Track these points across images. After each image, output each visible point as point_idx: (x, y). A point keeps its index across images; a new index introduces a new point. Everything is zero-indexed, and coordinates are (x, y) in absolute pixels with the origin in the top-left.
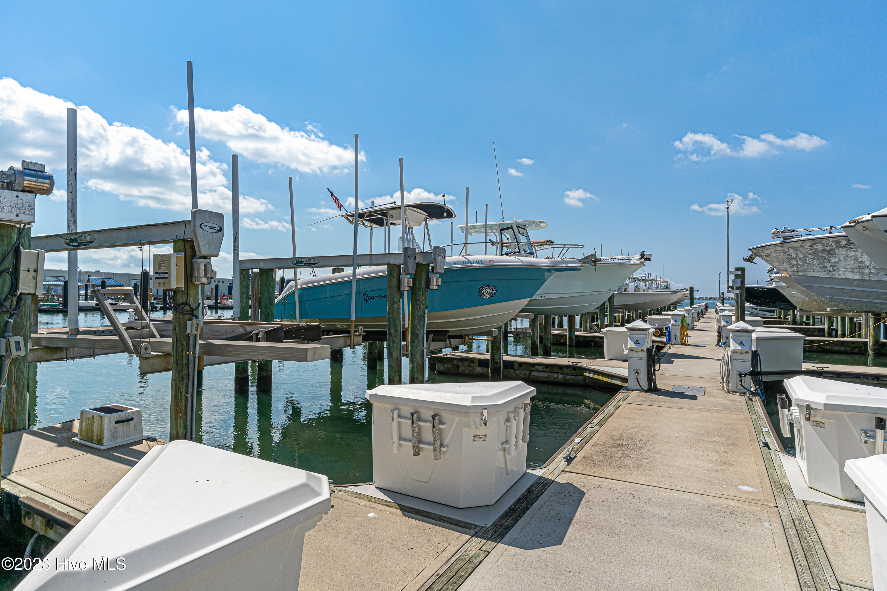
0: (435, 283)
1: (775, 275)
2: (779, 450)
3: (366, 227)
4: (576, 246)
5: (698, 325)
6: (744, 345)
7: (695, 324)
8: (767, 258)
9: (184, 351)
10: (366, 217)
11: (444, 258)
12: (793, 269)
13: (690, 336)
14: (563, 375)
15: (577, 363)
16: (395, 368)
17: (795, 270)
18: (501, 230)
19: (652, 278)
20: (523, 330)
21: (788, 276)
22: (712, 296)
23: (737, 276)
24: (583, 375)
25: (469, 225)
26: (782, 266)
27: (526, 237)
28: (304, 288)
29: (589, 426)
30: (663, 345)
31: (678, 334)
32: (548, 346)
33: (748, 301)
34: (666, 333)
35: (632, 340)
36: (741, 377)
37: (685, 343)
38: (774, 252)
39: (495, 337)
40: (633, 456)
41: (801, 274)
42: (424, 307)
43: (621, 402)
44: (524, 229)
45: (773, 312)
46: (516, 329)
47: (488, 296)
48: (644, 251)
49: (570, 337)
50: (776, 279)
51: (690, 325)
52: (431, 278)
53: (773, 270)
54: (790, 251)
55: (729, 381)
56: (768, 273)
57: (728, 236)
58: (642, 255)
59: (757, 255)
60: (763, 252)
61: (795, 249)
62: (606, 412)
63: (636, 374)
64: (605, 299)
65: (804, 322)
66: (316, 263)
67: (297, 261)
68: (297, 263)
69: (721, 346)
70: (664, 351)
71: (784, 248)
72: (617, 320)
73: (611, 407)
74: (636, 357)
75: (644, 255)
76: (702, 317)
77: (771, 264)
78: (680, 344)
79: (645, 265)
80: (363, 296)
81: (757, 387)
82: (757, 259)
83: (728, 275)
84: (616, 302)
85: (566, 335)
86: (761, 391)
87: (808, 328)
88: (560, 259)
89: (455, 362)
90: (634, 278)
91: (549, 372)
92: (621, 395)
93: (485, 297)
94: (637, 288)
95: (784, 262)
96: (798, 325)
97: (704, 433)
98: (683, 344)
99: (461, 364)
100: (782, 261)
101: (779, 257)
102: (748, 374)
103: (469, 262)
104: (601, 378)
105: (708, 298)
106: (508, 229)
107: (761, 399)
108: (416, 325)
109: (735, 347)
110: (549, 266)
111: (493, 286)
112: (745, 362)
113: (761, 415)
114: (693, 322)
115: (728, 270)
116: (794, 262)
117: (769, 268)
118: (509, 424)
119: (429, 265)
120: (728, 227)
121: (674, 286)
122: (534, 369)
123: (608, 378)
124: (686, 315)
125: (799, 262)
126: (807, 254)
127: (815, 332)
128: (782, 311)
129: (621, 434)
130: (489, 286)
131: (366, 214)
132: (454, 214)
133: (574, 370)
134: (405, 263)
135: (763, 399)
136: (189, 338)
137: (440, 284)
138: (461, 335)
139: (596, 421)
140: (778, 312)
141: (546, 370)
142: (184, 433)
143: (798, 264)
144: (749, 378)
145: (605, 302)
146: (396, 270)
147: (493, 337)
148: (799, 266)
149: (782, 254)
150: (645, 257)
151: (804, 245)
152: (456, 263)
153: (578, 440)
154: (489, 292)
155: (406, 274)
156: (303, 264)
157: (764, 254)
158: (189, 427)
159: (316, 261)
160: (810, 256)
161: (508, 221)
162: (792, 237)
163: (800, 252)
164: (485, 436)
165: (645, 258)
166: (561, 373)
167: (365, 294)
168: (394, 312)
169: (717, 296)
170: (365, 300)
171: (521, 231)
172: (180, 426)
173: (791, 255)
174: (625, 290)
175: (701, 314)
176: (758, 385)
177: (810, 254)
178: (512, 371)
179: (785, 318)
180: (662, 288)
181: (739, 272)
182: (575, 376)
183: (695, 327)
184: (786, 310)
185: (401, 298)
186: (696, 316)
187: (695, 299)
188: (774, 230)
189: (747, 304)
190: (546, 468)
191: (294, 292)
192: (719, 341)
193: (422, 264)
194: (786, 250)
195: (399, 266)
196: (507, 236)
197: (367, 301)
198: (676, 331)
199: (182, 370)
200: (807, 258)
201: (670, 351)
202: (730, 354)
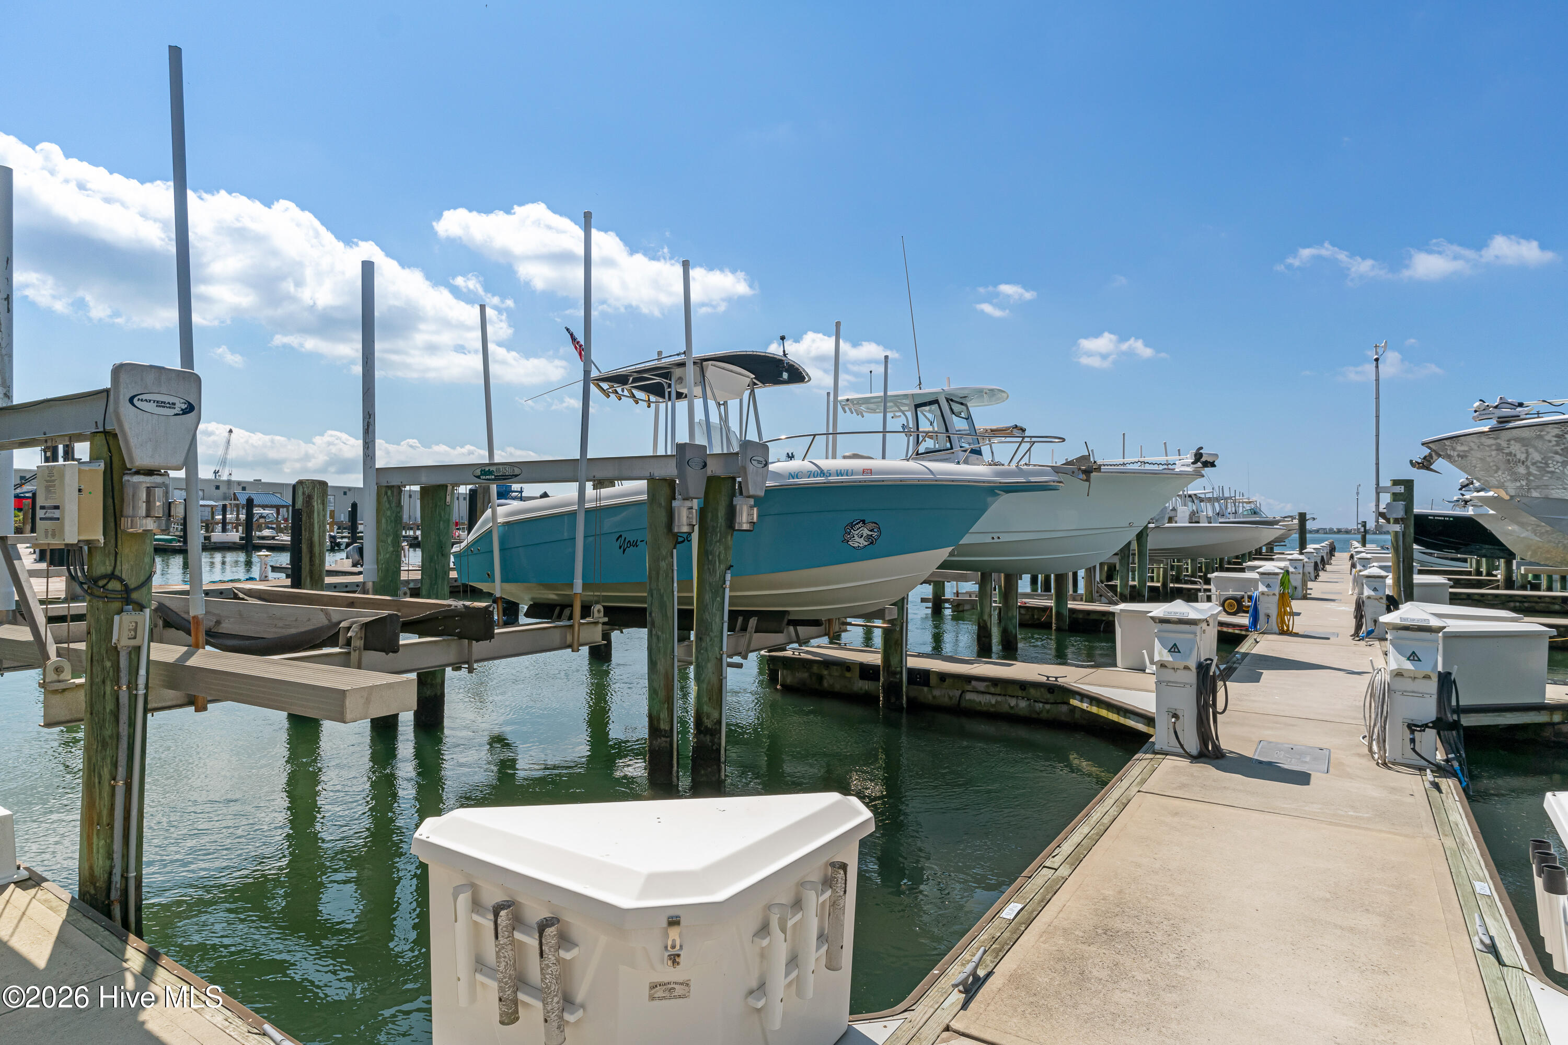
0: (745, 519)
1: (1475, 494)
2: (1526, 968)
3: (637, 403)
4: (1047, 439)
5: (1315, 588)
6: (1419, 660)
7: (1310, 584)
8: (1461, 460)
9: (108, 683)
10: (632, 382)
11: (766, 464)
12: (1518, 484)
13: (1299, 614)
14: (1028, 703)
15: (1056, 678)
16: (662, 694)
17: (1521, 487)
18: (917, 406)
19: (1227, 495)
20: (970, 596)
21: (1507, 498)
22: (1343, 526)
23: (1396, 497)
24: (1068, 704)
25: (839, 398)
26: (1495, 477)
27: (967, 419)
28: (509, 522)
29: (1047, 864)
30: (1243, 633)
31: (1274, 613)
32: (1011, 632)
33: (1417, 541)
34: (1248, 607)
35: (1163, 645)
36: (1412, 732)
37: (1288, 629)
38: (1476, 448)
39: (890, 621)
40: (1140, 976)
41: (1535, 494)
42: (723, 567)
43: (1134, 789)
44: (962, 404)
45: (1465, 561)
46: (957, 594)
47: (863, 542)
48: (1201, 448)
49: (1058, 613)
50: (1475, 502)
51: (1299, 589)
52: (738, 507)
53: (1472, 483)
54: (1512, 447)
55: (1384, 741)
56: (1460, 489)
57: (1377, 417)
58: (1198, 456)
59: (1439, 456)
60: (1454, 449)
61: (1524, 442)
62: (1095, 818)
63: (1173, 720)
64: (1131, 535)
65: (1529, 581)
66: (516, 476)
67: (481, 471)
68: (482, 474)
69: (1363, 639)
70: (1243, 648)
71: (1498, 441)
72: (1155, 575)
73: (1109, 801)
74: (1173, 682)
75: (1201, 455)
76: (1323, 569)
77: (1466, 472)
78: (1278, 632)
79: (1203, 476)
80: (617, 540)
81: (1450, 756)
82: (1440, 464)
83: (1378, 494)
84: (1152, 542)
85: (1051, 608)
86: (1460, 765)
87: (1540, 597)
88: (1013, 465)
89: (815, 669)
90: (1190, 496)
91: (1000, 695)
92: (1139, 765)
93: (856, 545)
94: (1194, 517)
95: (1498, 469)
96: (1518, 589)
97: (1328, 896)
98: (1283, 633)
99: (826, 672)
100: (1495, 468)
101: (1488, 459)
102: (1431, 725)
103: (822, 473)
104: (1104, 713)
105: (1335, 530)
106: (930, 403)
107: (1461, 783)
108: (707, 605)
109: (1399, 665)
110: (989, 482)
111: (873, 523)
112: (1423, 697)
113: (1466, 839)
114: (1304, 584)
115: (1378, 484)
116: (1522, 470)
117: (1462, 480)
118: (765, 942)
119: (734, 479)
120: (1377, 398)
121: (1268, 513)
122: (969, 688)
123: (1118, 714)
124: (1291, 569)
125: (1531, 470)
126: (1552, 452)
127: (1554, 604)
128: (1484, 560)
129: (1120, 892)
130: (863, 521)
131: (631, 376)
132: (807, 375)
133: (1050, 692)
134: (682, 474)
135: (1464, 784)
136: (118, 653)
137: (755, 520)
138: (818, 621)
139: (1067, 848)
140: (1474, 561)
141: (992, 690)
142: (108, 868)
143: (1529, 474)
144: (1431, 733)
145: (1129, 543)
146: (665, 491)
147: (885, 621)
148: (1531, 478)
149: (1494, 453)
150: (1203, 459)
151: (1542, 433)
152: (796, 475)
153: (1010, 911)
154: (865, 535)
155: (684, 499)
156: (493, 477)
157: (1456, 454)
158: (117, 856)
159: (517, 471)
160: (1558, 458)
161: (929, 389)
162: (1517, 417)
163: (1536, 448)
164: (686, 984)
165: (1203, 461)
166: (1023, 698)
167: (621, 536)
168: (660, 578)
169: (1353, 526)
170: (620, 547)
171: (957, 408)
172: (98, 852)
173: (1515, 455)
174: (1170, 520)
175: (1320, 565)
176: (1453, 752)
177: (1556, 453)
178: (926, 689)
179: (1489, 574)
180: (1245, 513)
181: (1401, 489)
182: (1052, 703)
183: (1309, 591)
184: (1491, 558)
185: (675, 548)
186: (1310, 568)
187: (1311, 532)
188: (1477, 404)
189: (1415, 546)
190: (906, 1015)
191: (491, 531)
192: (1359, 627)
193: (719, 477)
194: (1504, 444)
195: (671, 483)
196: (928, 420)
197: (624, 550)
198: (1269, 606)
199: (102, 727)
200: (1550, 462)
201: (1257, 650)
202: (1388, 678)
